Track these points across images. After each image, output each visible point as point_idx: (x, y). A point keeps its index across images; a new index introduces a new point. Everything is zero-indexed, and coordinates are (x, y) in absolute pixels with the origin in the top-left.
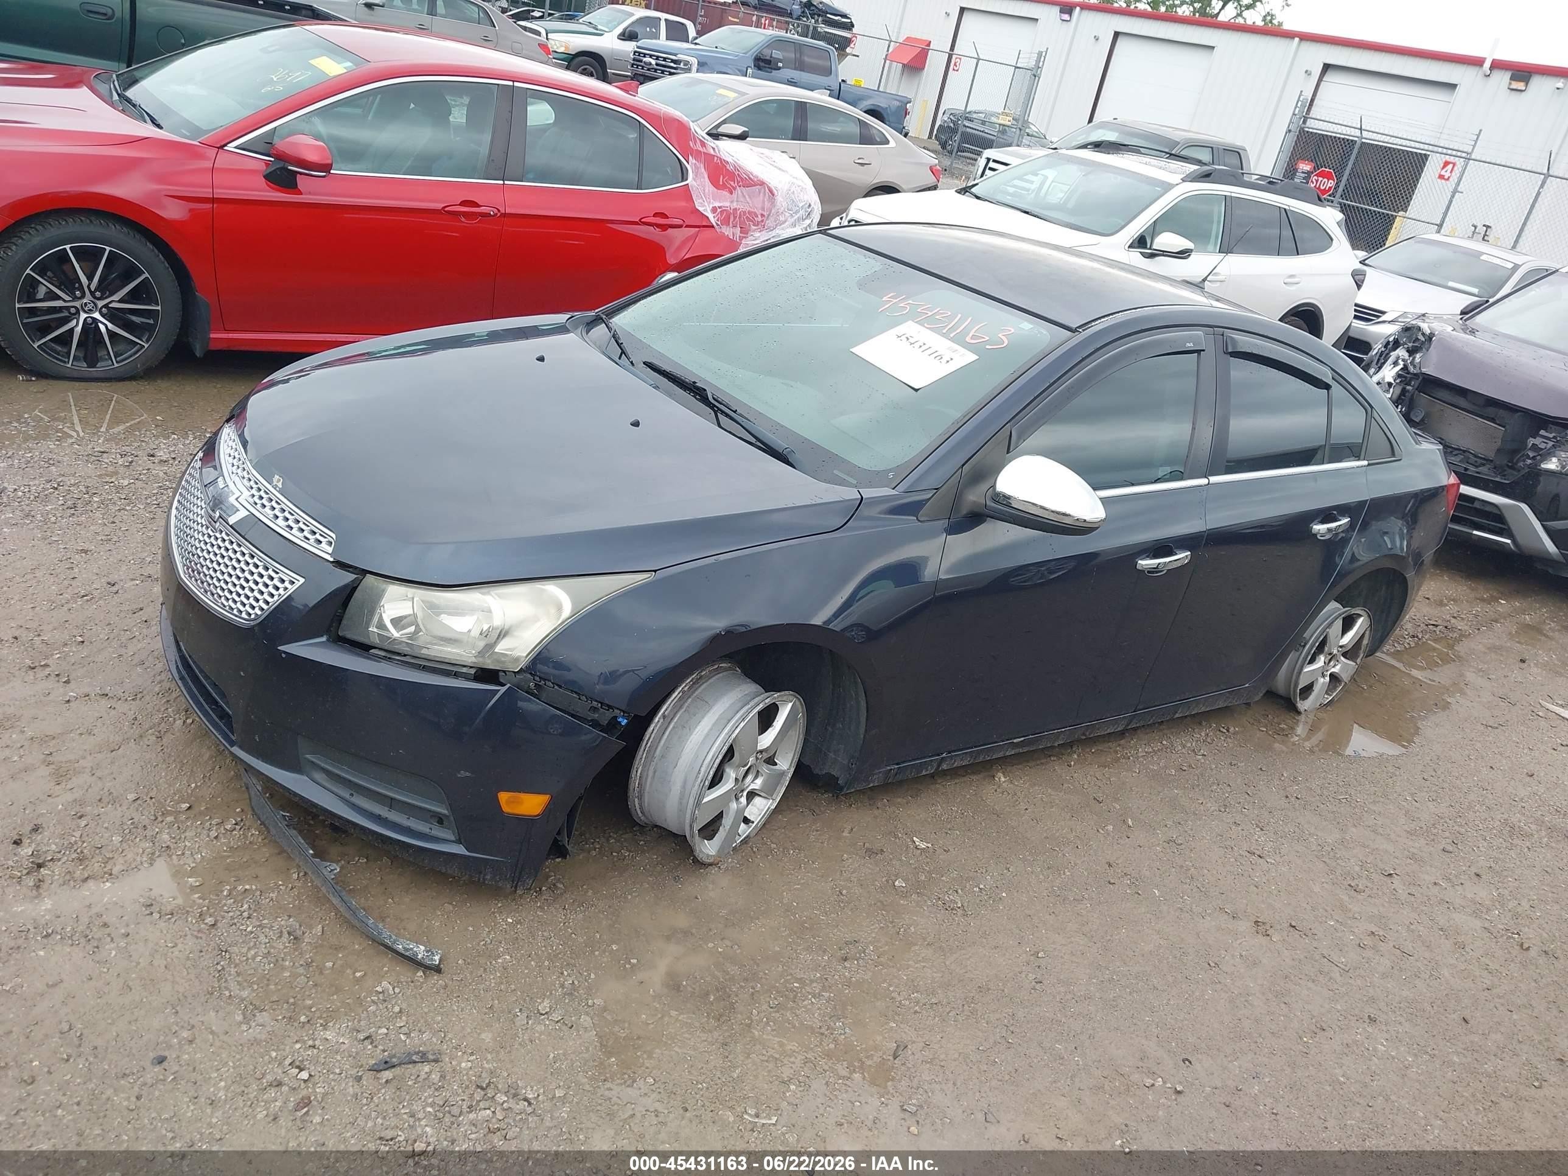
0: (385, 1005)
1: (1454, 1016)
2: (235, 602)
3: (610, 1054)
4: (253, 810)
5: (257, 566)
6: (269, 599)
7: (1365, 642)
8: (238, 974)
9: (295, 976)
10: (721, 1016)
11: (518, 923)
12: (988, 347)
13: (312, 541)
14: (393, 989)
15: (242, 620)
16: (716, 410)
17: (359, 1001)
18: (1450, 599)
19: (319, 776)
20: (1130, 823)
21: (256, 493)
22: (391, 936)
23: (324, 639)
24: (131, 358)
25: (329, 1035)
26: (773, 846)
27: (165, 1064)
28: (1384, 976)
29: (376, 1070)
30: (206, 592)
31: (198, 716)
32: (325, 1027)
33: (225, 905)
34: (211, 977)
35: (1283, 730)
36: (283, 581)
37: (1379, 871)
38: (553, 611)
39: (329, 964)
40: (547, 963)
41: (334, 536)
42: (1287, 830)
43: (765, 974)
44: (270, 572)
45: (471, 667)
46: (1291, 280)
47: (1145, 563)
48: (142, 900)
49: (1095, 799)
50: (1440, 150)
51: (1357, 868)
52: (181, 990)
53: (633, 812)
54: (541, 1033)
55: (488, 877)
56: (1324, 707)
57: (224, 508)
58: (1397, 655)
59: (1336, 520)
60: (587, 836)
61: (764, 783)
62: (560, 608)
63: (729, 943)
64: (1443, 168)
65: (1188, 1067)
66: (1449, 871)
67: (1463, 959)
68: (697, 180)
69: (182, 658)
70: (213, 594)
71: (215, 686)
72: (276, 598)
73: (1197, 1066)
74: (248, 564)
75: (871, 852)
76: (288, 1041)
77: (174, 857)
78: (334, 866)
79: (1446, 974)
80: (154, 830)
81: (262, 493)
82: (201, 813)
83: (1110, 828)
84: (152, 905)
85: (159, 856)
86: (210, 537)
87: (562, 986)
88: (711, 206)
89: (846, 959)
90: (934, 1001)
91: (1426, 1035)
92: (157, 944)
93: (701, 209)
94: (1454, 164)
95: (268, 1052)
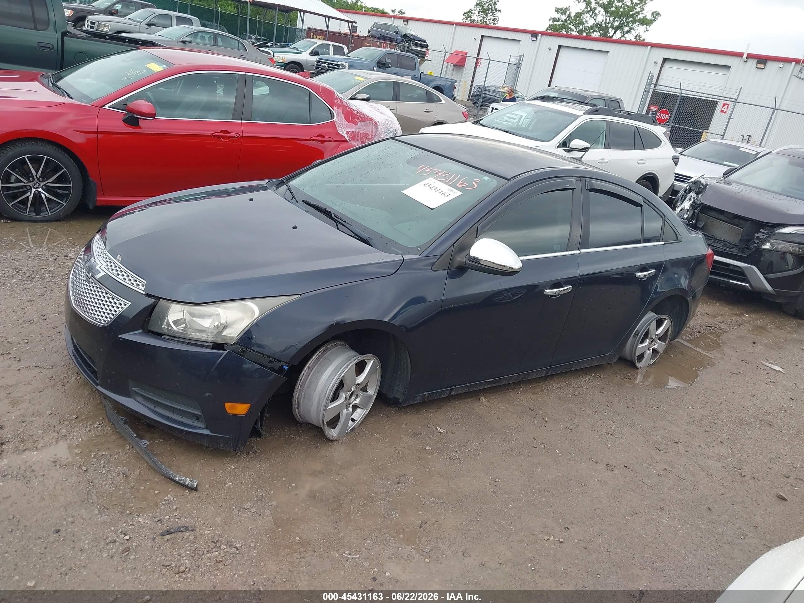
0: (169, 506)
1: (704, 507)
2: (98, 315)
3: (279, 527)
4: (107, 417)
5: (109, 298)
6: (115, 313)
7: (670, 332)
8: (97, 493)
9: (125, 493)
10: (335, 509)
11: (237, 468)
12: (467, 188)
13: (135, 285)
14: (173, 498)
15: (101, 324)
16: (337, 222)
17: (156, 504)
18: (719, 314)
19: (139, 399)
20: (547, 420)
21: (109, 264)
22: (173, 474)
23: (140, 331)
24: (58, 210)
25: (140, 519)
26: (367, 432)
27: (60, 533)
28: (669, 489)
29: (163, 535)
30: (85, 312)
31: (83, 375)
32: (139, 516)
33: (92, 461)
34: (84, 494)
35: (629, 376)
36: (121, 304)
37: (671, 441)
38: (250, 314)
39: (142, 488)
40: (250, 486)
41: (145, 282)
42: (626, 423)
43: (358, 490)
44: (115, 300)
45: (211, 343)
46: (641, 161)
47: (548, 291)
48: (51, 459)
49: (530, 408)
50: (723, 98)
51: (660, 440)
52: (69, 500)
53: (295, 416)
54: (245, 518)
55: (222, 446)
56: (650, 365)
57: (93, 271)
58: (689, 341)
59: (648, 271)
60: (274, 428)
61: (361, 401)
62: (253, 313)
63: (342, 477)
64: (723, 107)
65: (567, 531)
66: (707, 441)
67: (711, 481)
68: (338, 118)
69: (75, 346)
70: (88, 313)
71: (90, 358)
72: (117, 312)
73: (572, 530)
74: (104, 297)
75: (415, 434)
76: (120, 523)
77: (68, 440)
78: (146, 441)
79: (702, 487)
80: (59, 428)
81: (112, 264)
82: (82, 420)
83: (536, 422)
84: (56, 462)
85: (61, 440)
86: (87, 286)
87: (257, 496)
88: (346, 131)
89: (399, 483)
90: (442, 501)
91: (689, 516)
92: (58, 479)
93: (340, 133)
94: (728, 105)
95: (110, 528)
